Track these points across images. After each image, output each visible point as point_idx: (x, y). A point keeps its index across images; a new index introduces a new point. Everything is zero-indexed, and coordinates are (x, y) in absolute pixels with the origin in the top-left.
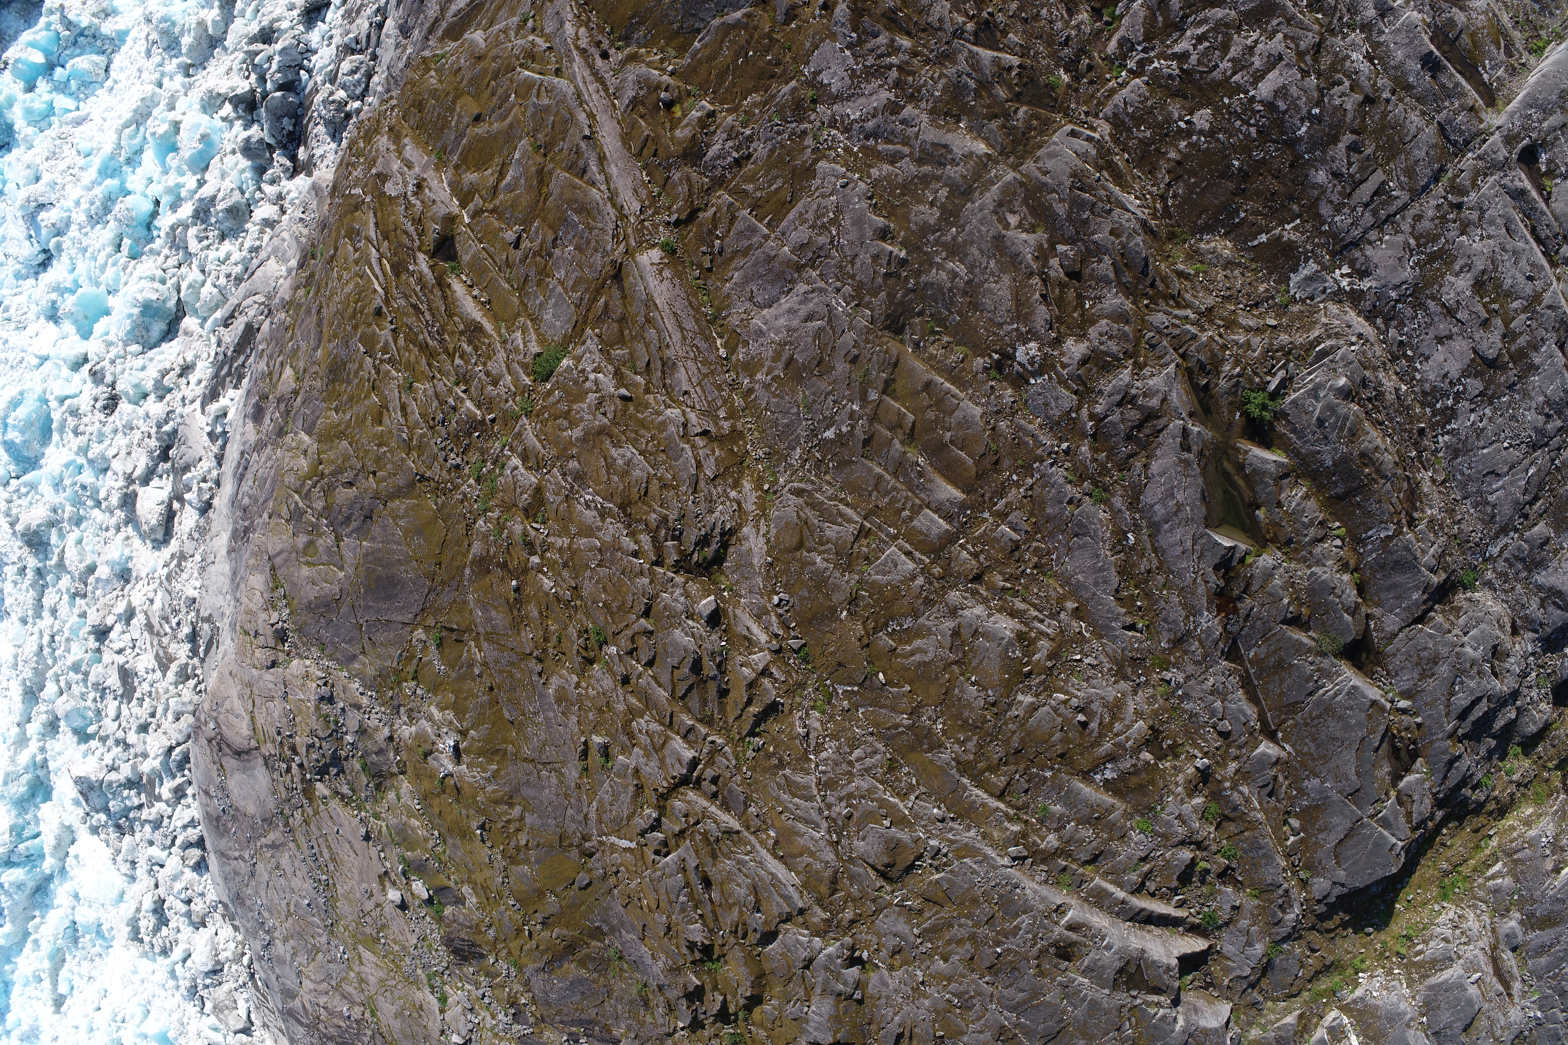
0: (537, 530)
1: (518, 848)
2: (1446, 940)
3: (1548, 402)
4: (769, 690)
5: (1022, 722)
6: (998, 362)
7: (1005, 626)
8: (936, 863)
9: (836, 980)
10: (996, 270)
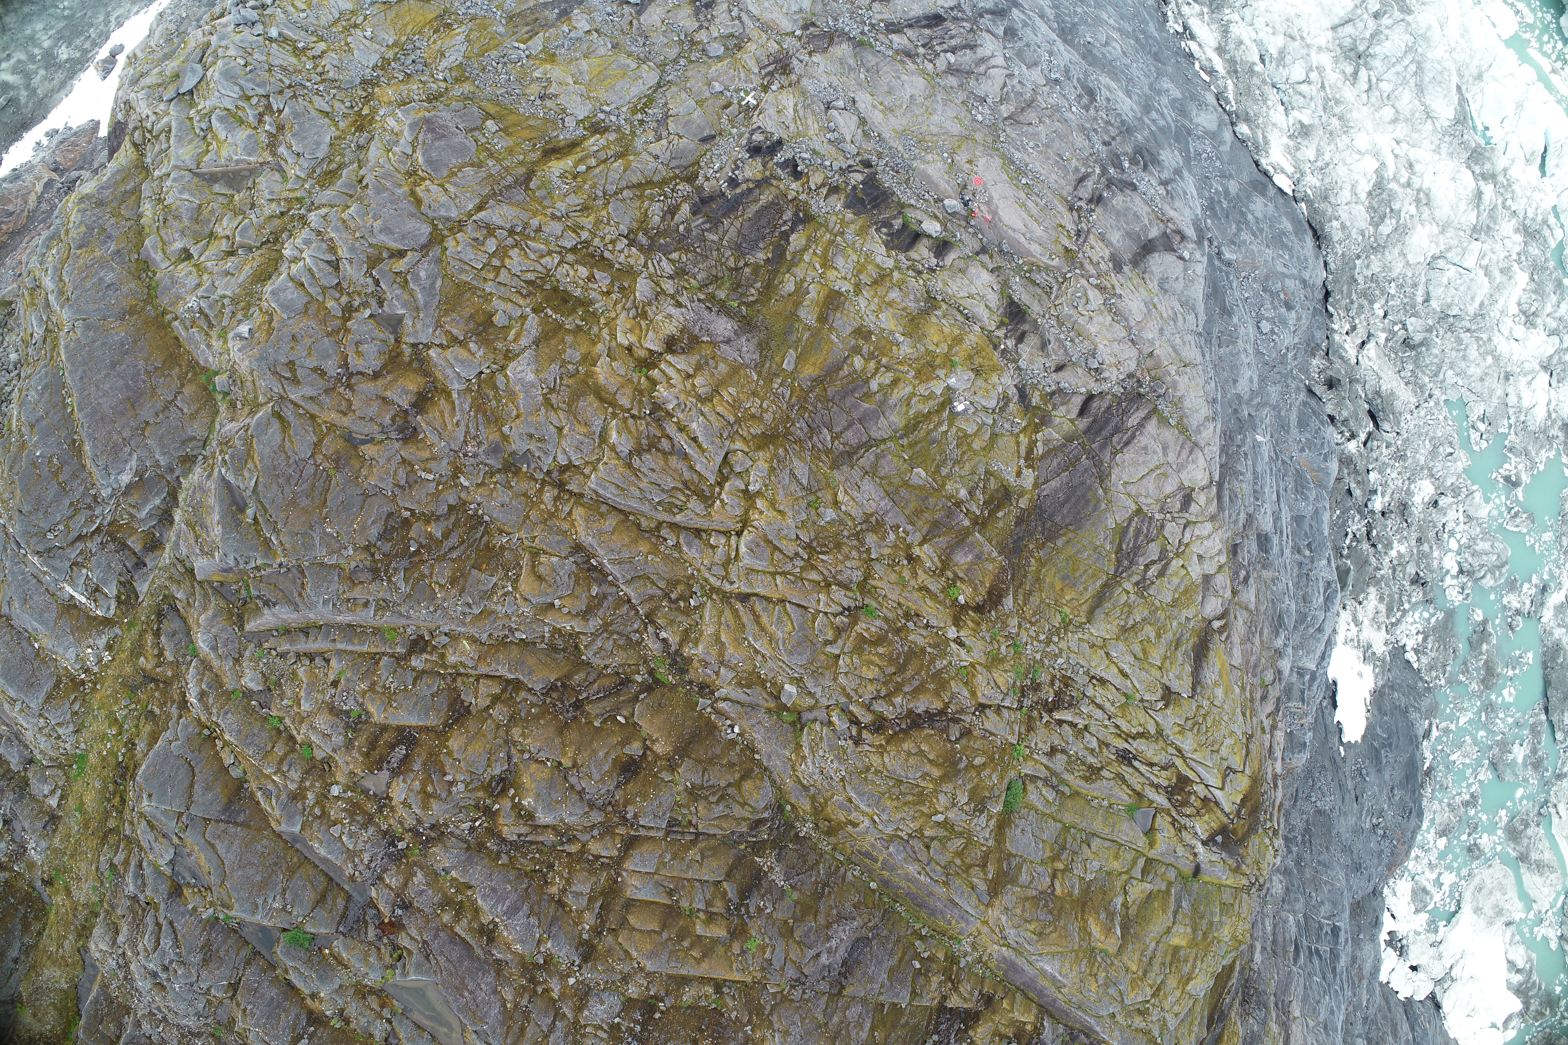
6: (654, 1013)
7: (545, 818)
9: (531, 436)
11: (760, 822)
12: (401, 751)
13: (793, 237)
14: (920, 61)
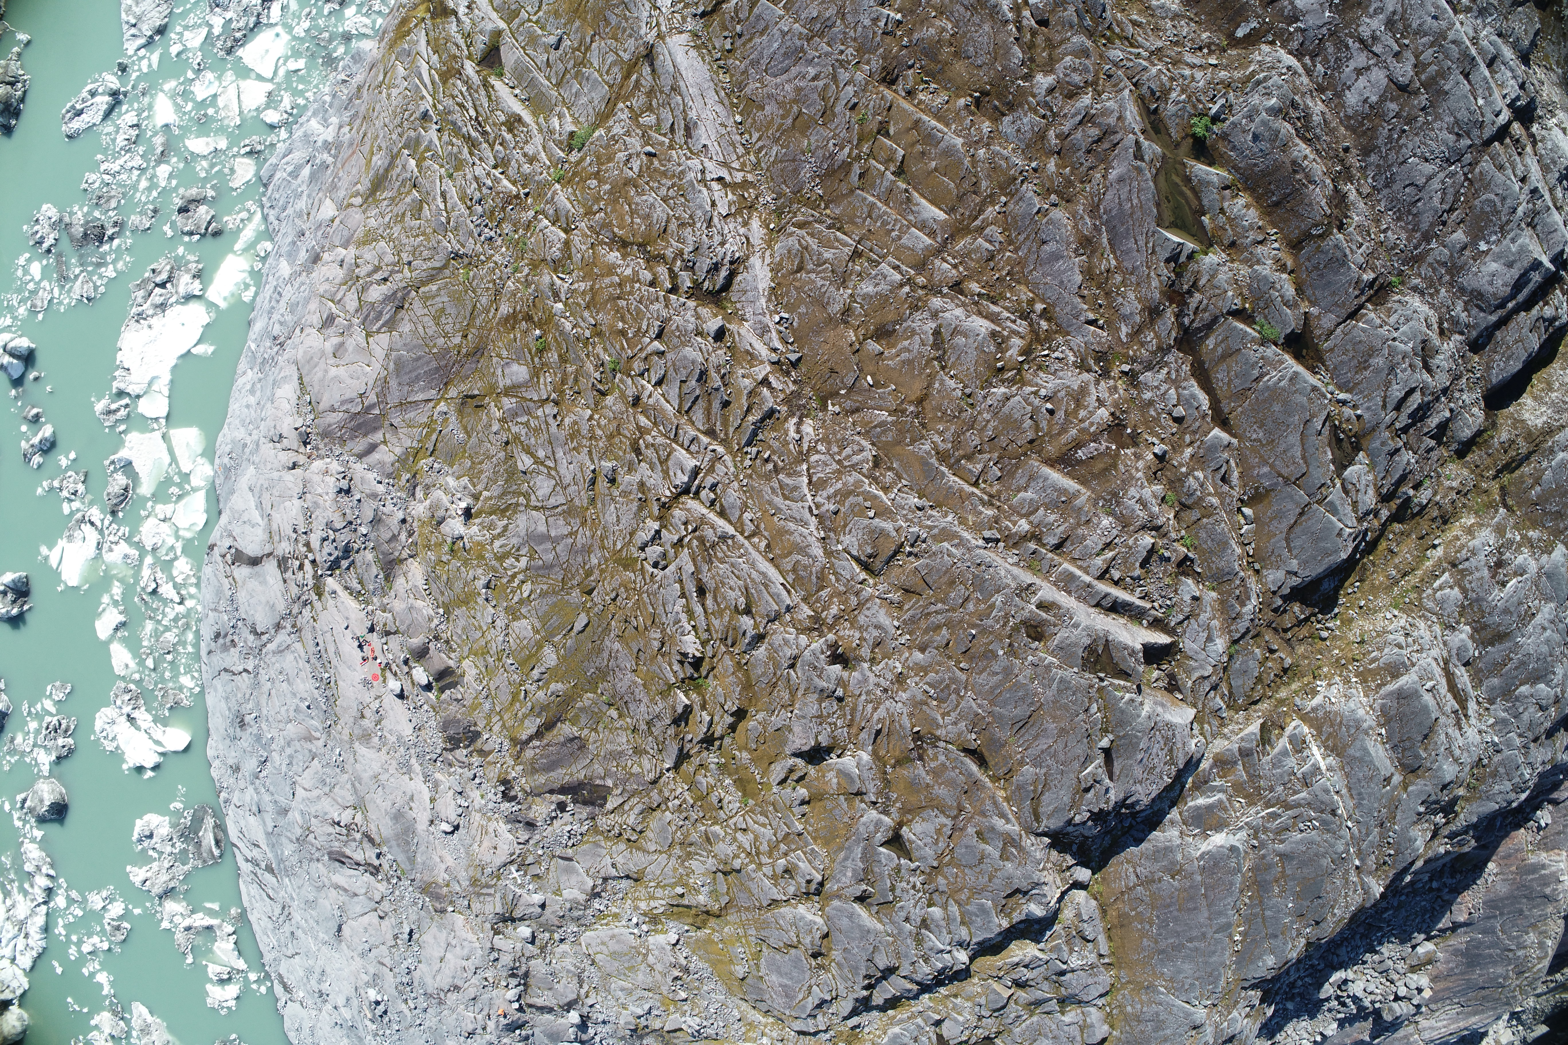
0: (562, 279)
1: (521, 602)
2: (1400, 647)
3: (1457, 122)
4: (768, 399)
5: (996, 411)
6: (978, 98)
7: (982, 325)
8: (915, 550)
9: (819, 677)
10: (978, 21)
11: (801, 226)
12: (1081, 454)
13: (532, 730)
14: (364, 828)
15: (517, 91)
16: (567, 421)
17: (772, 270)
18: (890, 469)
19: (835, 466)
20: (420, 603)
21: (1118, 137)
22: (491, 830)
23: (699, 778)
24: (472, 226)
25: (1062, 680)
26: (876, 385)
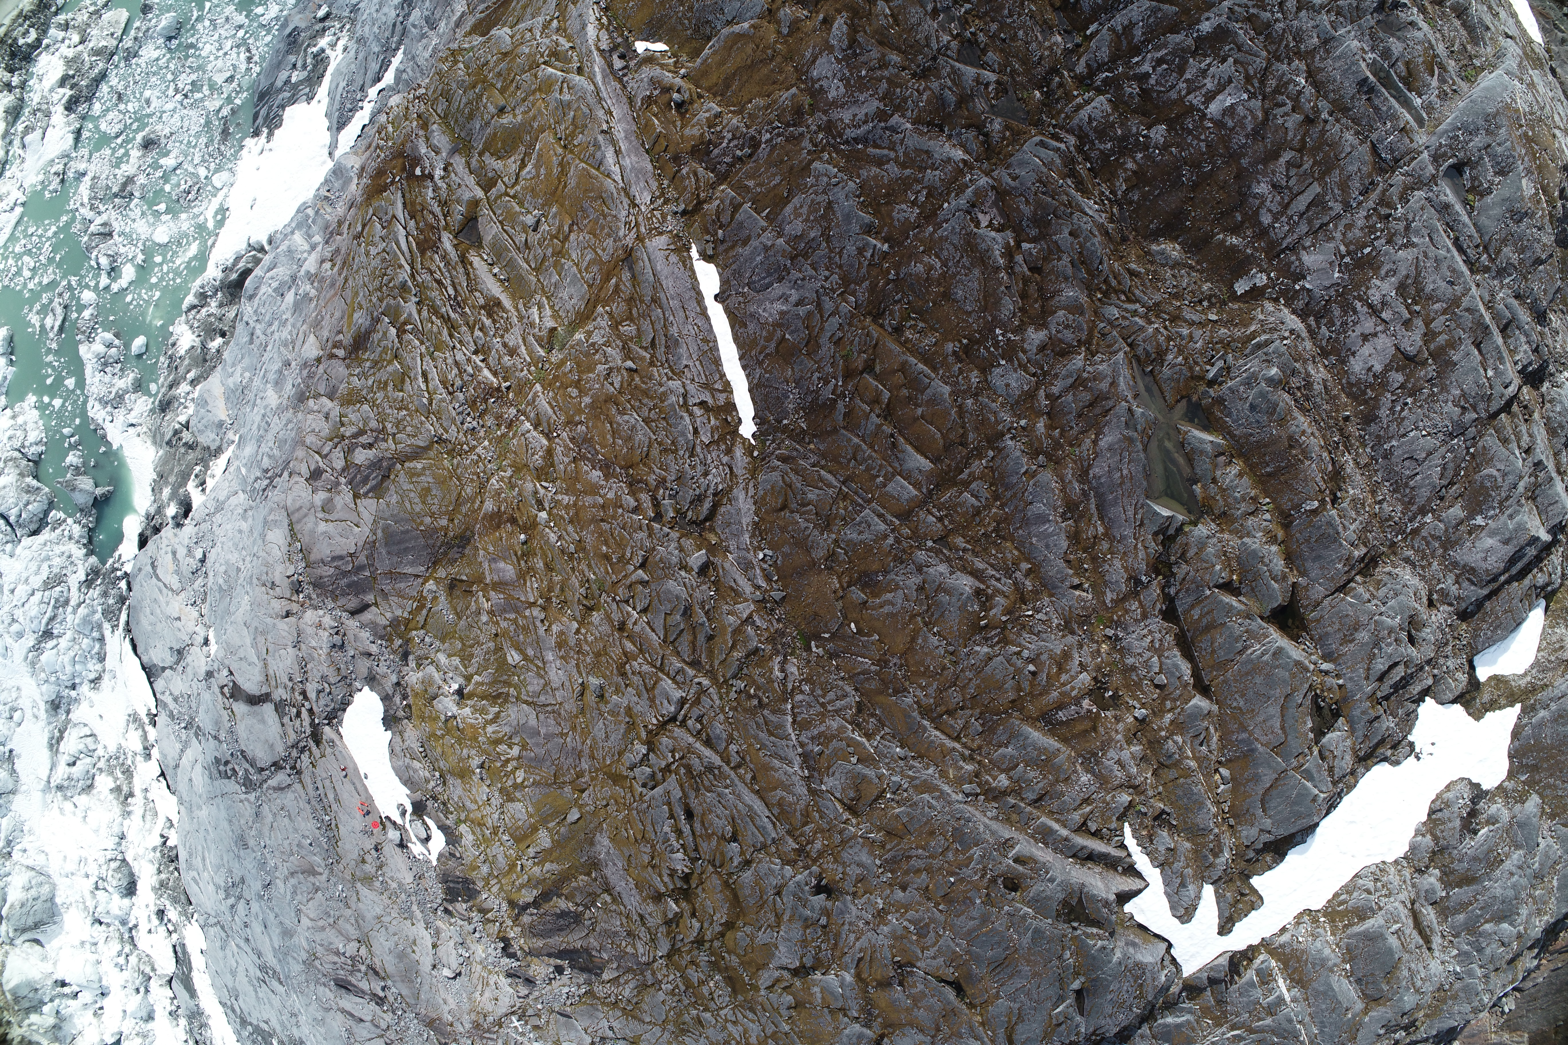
0: (546, 488)
1: (514, 786)
2: (1369, 893)
3: (1464, 395)
4: (752, 637)
5: (978, 671)
6: (967, 346)
7: (966, 583)
8: (897, 798)
9: (804, 906)
10: (967, 264)
11: (784, 459)
12: (1062, 715)
13: (530, 899)
14: (368, 961)
15: (496, 270)
16: (555, 628)
17: (755, 503)
18: (873, 715)
19: (819, 709)
20: (416, 765)
21: (1111, 403)
22: (492, 982)
23: (689, 971)
24: (454, 413)
25: (1037, 931)
26: (860, 631)
